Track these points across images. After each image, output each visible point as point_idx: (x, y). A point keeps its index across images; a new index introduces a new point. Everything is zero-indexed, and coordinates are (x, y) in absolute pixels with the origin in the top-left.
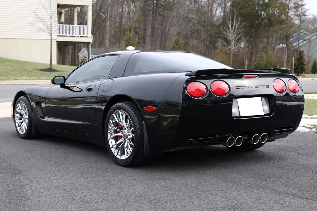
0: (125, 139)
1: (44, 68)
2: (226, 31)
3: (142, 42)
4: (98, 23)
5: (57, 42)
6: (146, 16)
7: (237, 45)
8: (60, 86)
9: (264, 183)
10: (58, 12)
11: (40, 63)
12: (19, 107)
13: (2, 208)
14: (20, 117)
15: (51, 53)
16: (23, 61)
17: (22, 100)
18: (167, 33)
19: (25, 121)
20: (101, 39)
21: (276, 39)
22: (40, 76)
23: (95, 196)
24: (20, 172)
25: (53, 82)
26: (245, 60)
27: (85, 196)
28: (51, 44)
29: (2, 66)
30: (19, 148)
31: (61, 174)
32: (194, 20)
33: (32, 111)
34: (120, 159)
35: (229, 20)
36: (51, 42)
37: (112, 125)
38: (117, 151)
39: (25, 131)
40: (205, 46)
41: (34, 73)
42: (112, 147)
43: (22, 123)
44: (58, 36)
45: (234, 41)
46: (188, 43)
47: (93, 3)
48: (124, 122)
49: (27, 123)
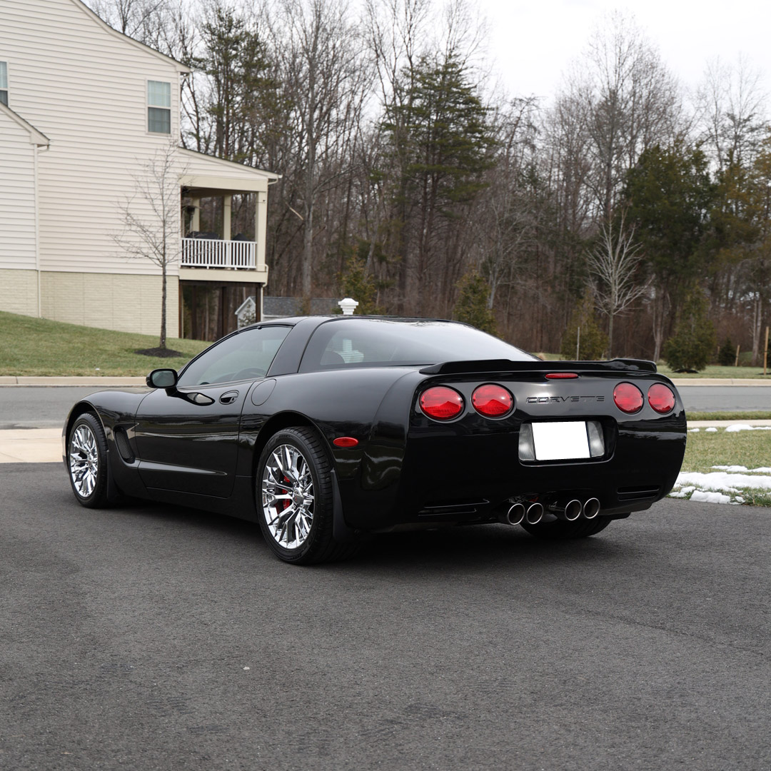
0: (297, 507)
1: (146, 348)
2: (599, 260)
3: (397, 283)
4: (287, 232)
5: (180, 281)
6: (409, 217)
7: (625, 295)
8: (166, 391)
9: (572, 597)
10: (182, 207)
11: (137, 335)
12: (78, 437)
13: (38, 629)
14: (80, 459)
15: (164, 311)
16: (96, 330)
17: (85, 421)
18: (459, 261)
19: (91, 468)
20: (294, 273)
21: (739, 277)
22: (135, 367)
23: (223, 614)
24: (76, 570)
25: (151, 383)
26: (654, 331)
27: (201, 613)
28: (164, 289)
29: (45, 341)
30: (77, 526)
31: (160, 575)
32: (527, 227)
33: (106, 445)
34: (286, 549)
35: (608, 233)
36: (165, 282)
37: (271, 477)
38: (279, 533)
39: (90, 491)
40: (555, 295)
41: (123, 359)
42: (271, 524)
43: (85, 473)
44: (182, 266)
45: (619, 284)
46: (513, 288)
47: (269, 186)
48: (295, 469)
49: (95, 474)
